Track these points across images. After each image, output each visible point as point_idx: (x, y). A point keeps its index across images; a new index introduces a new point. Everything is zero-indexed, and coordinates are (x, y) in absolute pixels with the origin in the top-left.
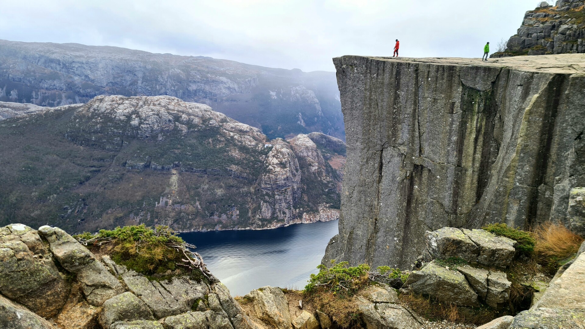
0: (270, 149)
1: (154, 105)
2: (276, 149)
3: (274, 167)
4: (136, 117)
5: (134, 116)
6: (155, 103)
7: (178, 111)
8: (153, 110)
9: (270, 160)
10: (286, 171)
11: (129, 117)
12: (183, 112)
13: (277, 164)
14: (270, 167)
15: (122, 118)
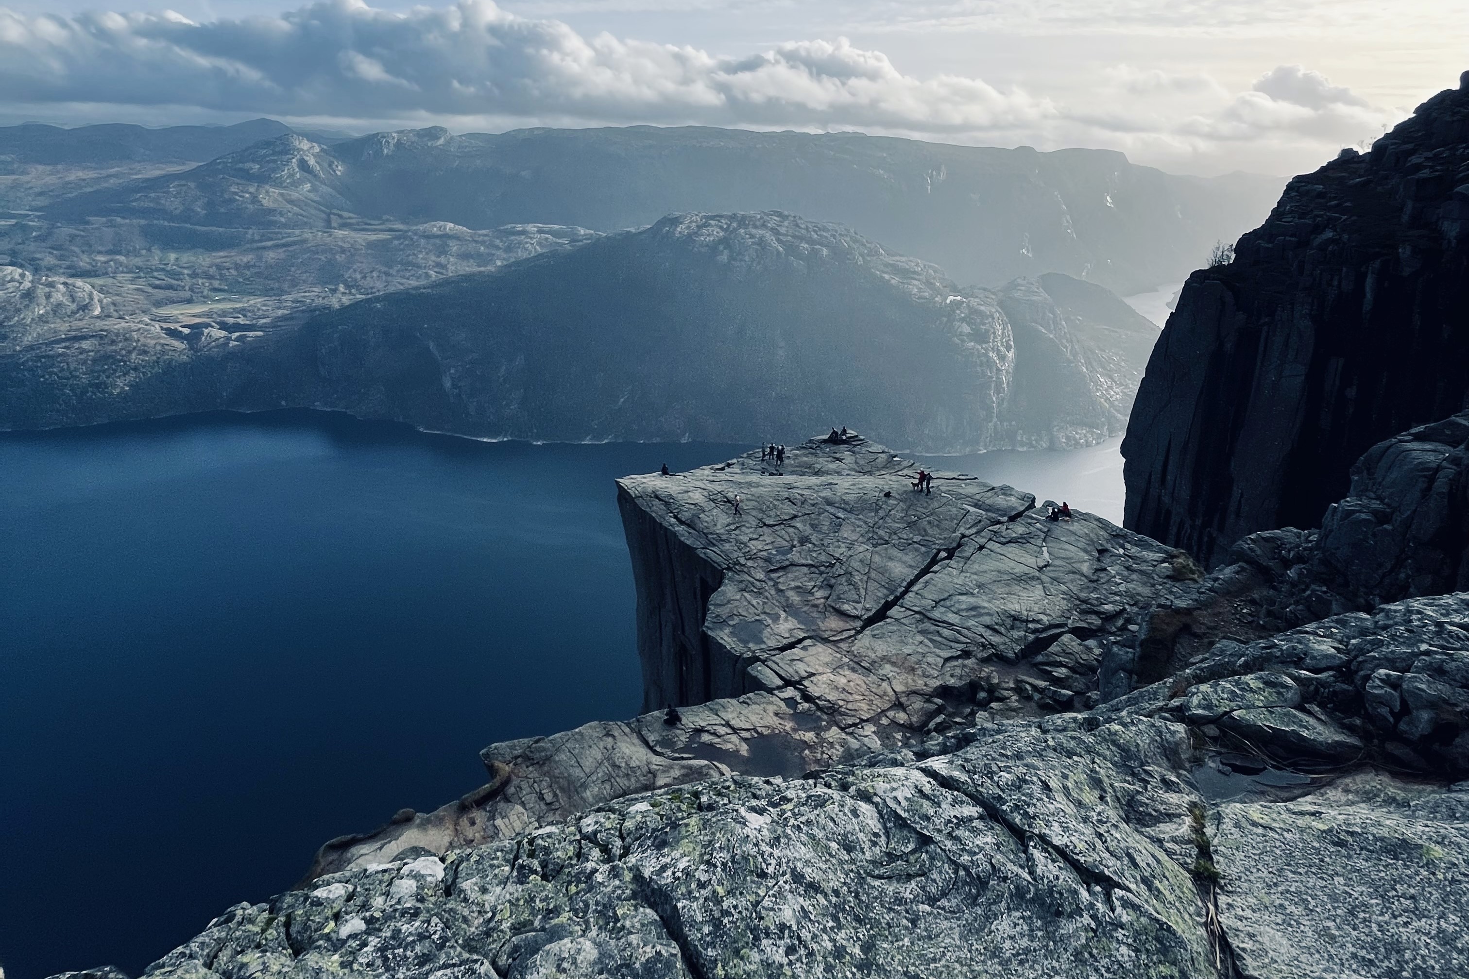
0: (957, 305)
1: (756, 227)
2: (968, 305)
3: (963, 341)
4: (725, 248)
5: (721, 248)
6: (758, 223)
7: (794, 237)
8: (752, 236)
9: (956, 327)
10: (986, 349)
11: (714, 248)
12: (802, 239)
13: (968, 335)
14: (956, 340)
15: (703, 250)
